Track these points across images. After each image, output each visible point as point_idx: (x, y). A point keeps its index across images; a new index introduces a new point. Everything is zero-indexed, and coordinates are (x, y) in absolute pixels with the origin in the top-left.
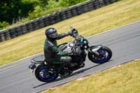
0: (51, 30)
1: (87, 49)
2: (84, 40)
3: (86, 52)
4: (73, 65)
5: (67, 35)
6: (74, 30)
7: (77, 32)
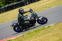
0: (21, 9)
1: (37, 18)
2: (35, 14)
3: (36, 19)
4: (30, 25)
5: (28, 12)
6: (31, 9)
7: (32, 11)
